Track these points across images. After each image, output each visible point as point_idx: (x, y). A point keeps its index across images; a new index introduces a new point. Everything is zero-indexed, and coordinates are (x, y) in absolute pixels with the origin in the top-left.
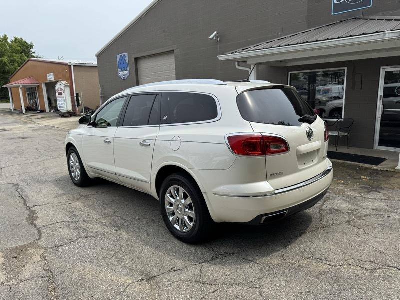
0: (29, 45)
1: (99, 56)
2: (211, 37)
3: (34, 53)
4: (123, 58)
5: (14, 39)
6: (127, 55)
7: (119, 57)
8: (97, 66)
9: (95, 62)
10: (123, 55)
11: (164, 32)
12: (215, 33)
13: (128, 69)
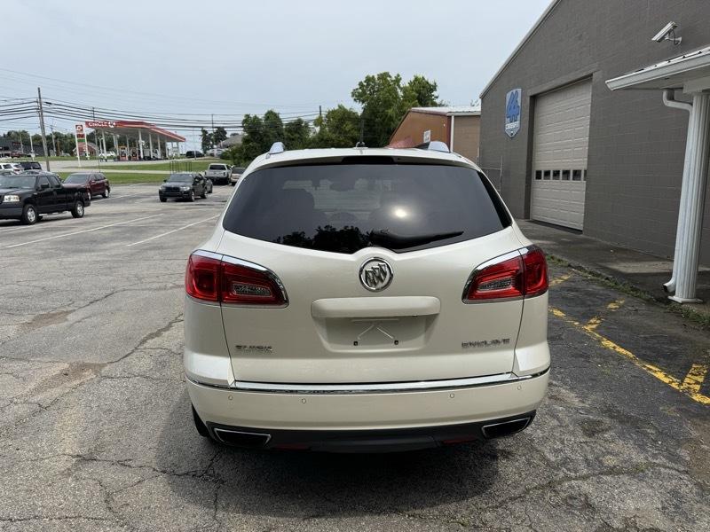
0: (430, 85)
1: (483, 97)
2: (657, 38)
3: (437, 97)
4: (514, 97)
5: (413, 79)
6: (519, 90)
7: (509, 95)
8: (479, 114)
9: (478, 109)
10: (514, 91)
11: (580, 38)
12: (669, 26)
13: (519, 117)
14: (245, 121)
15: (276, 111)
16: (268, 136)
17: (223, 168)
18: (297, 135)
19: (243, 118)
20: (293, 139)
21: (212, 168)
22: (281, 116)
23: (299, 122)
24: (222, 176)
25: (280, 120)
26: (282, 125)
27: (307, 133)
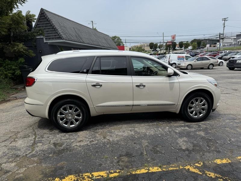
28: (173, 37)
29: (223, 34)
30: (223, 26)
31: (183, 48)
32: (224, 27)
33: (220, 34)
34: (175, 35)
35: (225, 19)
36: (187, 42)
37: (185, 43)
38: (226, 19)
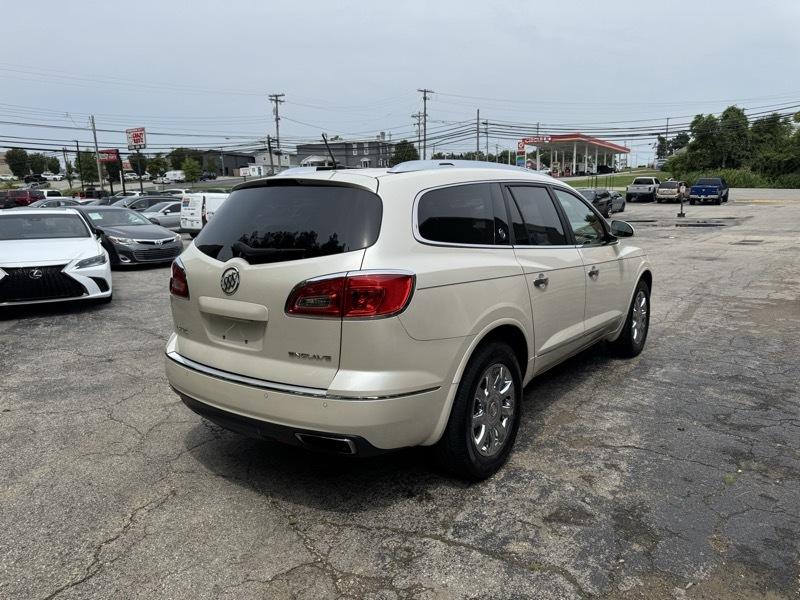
14: (694, 124)
15: (740, 107)
16: (723, 140)
17: (650, 182)
18: (769, 136)
19: (692, 119)
20: (762, 141)
21: (638, 182)
22: (746, 113)
23: (775, 118)
24: (647, 191)
25: (744, 118)
26: (747, 123)
27: (785, 131)
28: (137, 136)
29: (277, 141)
30: (275, 117)
31: (147, 175)
32: (277, 119)
33: (269, 138)
34: (143, 129)
35: (276, 96)
36: (158, 155)
37: (152, 159)
38: (279, 98)
